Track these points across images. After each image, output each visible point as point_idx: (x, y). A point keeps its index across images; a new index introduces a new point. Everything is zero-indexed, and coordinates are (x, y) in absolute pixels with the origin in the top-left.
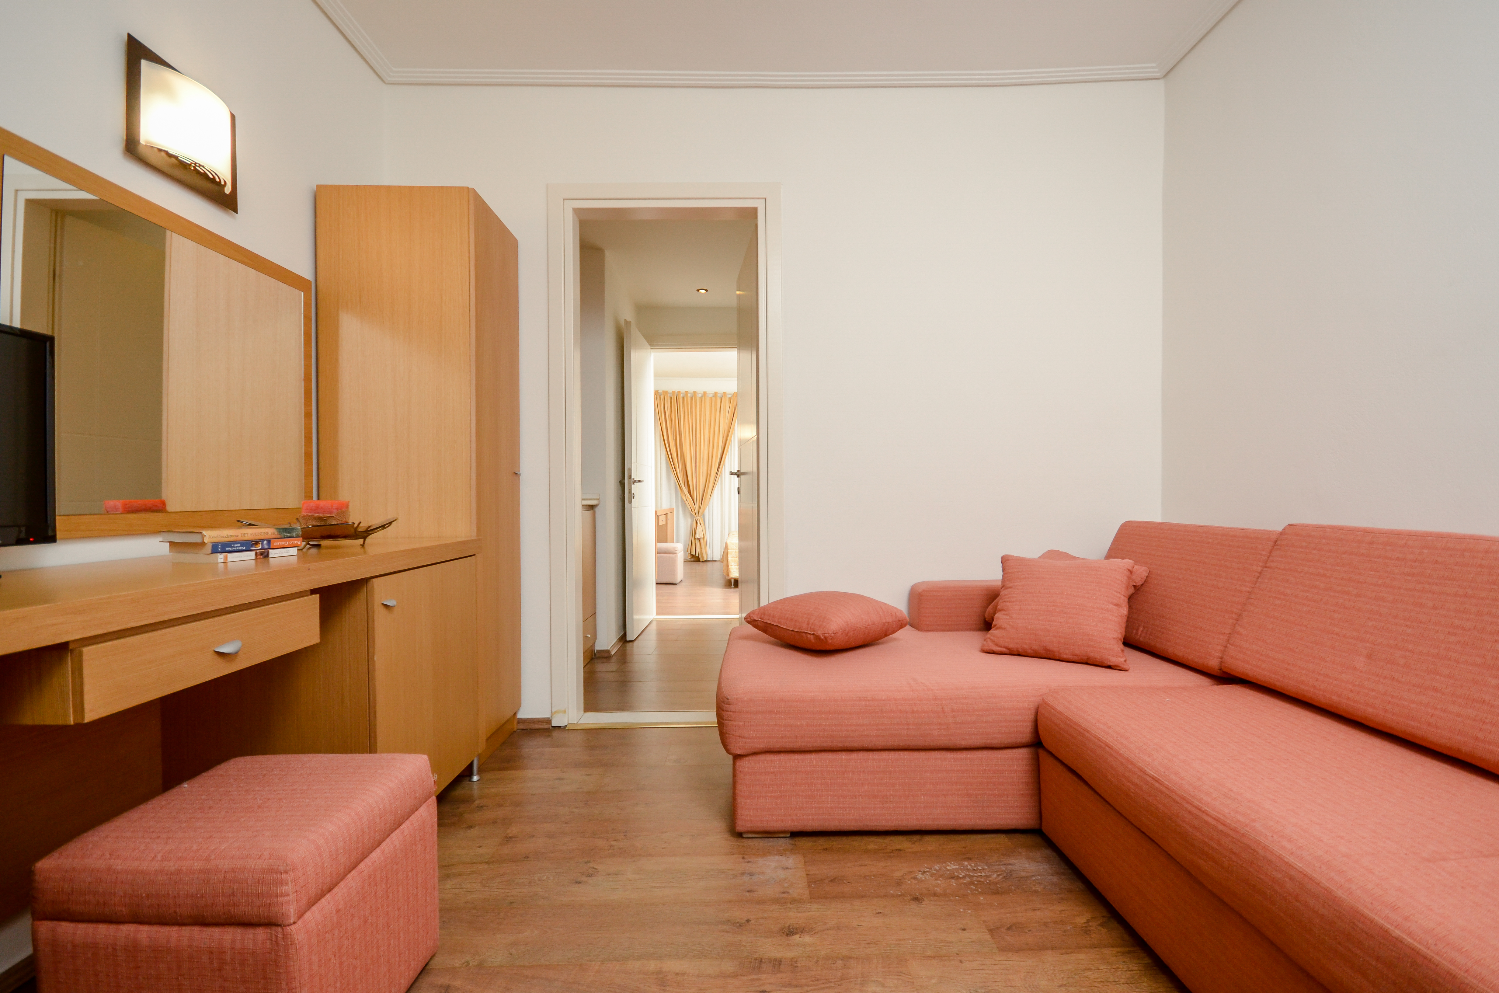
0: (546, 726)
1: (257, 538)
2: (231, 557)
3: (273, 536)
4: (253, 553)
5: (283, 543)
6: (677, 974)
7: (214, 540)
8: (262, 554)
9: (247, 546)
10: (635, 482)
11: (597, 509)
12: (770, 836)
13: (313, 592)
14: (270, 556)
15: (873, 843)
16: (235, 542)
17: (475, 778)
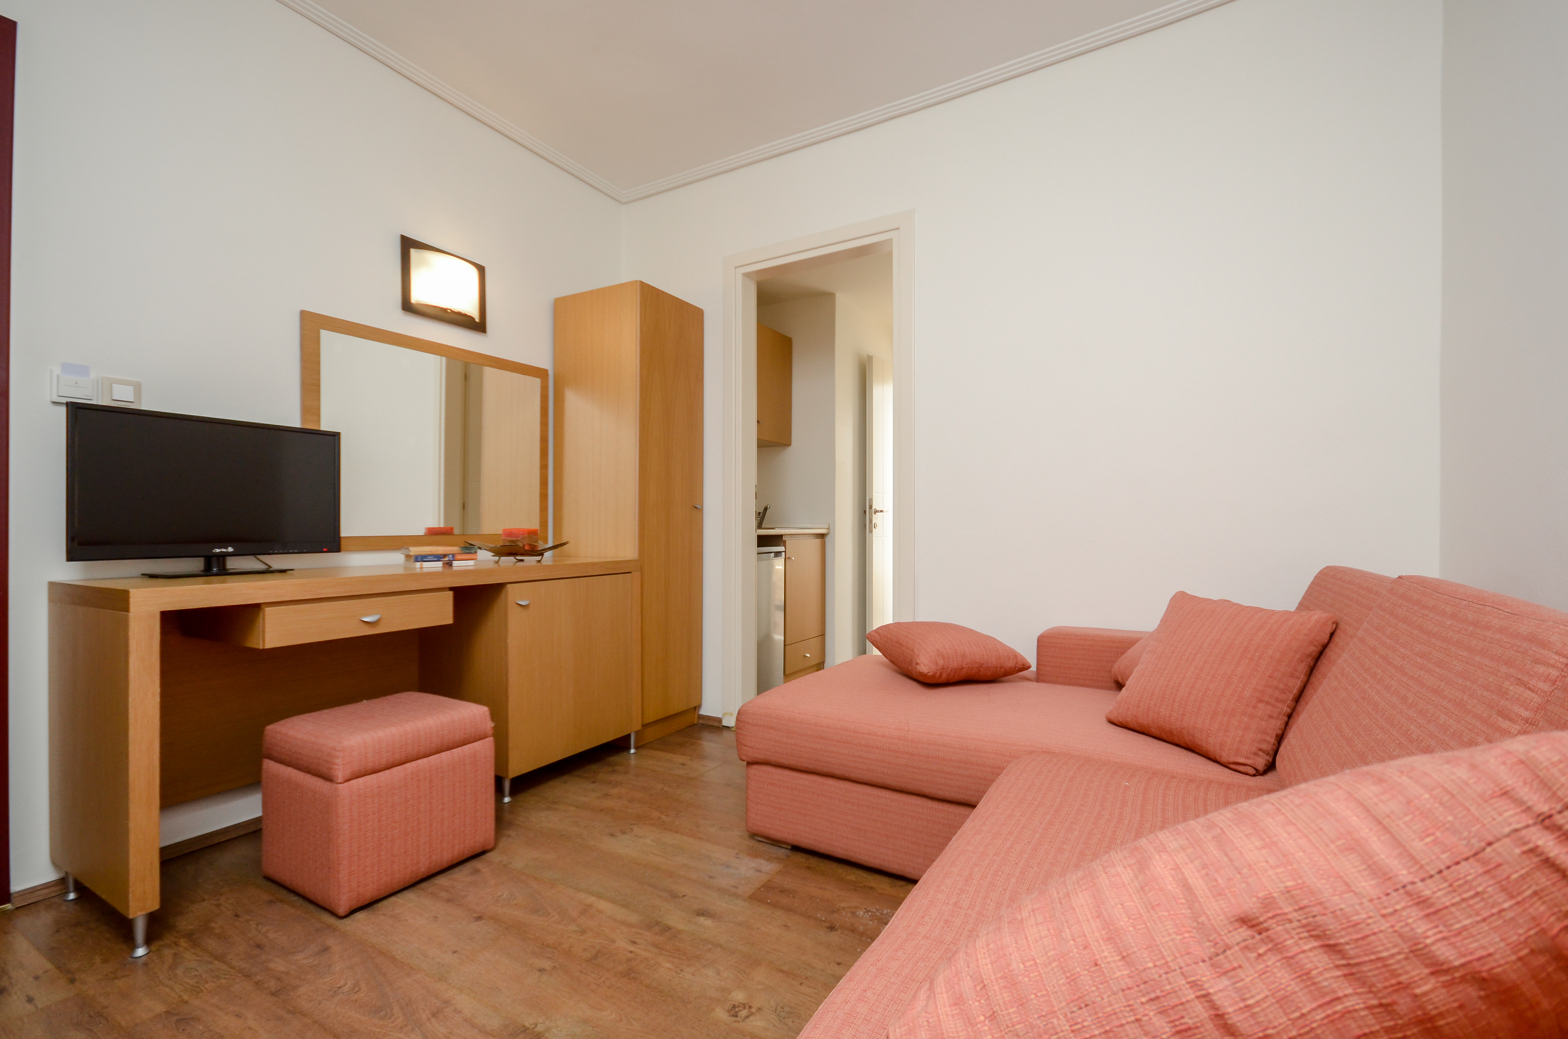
0: (716, 724)
1: (446, 553)
2: (425, 564)
3: (457, 552)
4: (441, 563)
5: (466, 557)
6: (598, 911)
7: (417, 554)
8: (447, 564)
9: (438, 558)
10: (876, 512)
11: (827, 539)
12: (775, 844)
13: (451, 589)
14: (454, 565)
15: (853, 875)
16: (430, 555)
17: (632, 751)
